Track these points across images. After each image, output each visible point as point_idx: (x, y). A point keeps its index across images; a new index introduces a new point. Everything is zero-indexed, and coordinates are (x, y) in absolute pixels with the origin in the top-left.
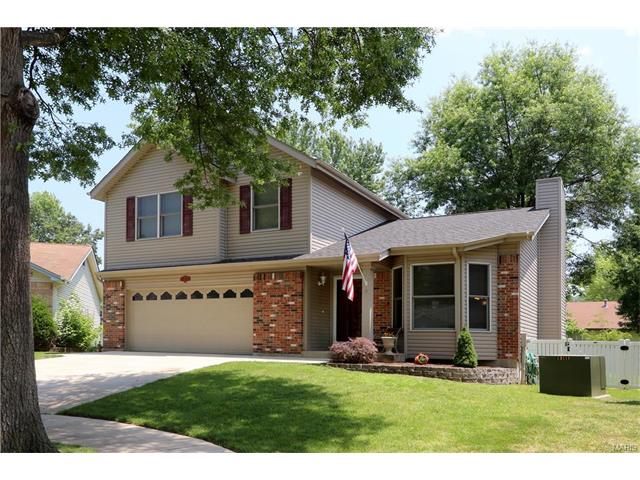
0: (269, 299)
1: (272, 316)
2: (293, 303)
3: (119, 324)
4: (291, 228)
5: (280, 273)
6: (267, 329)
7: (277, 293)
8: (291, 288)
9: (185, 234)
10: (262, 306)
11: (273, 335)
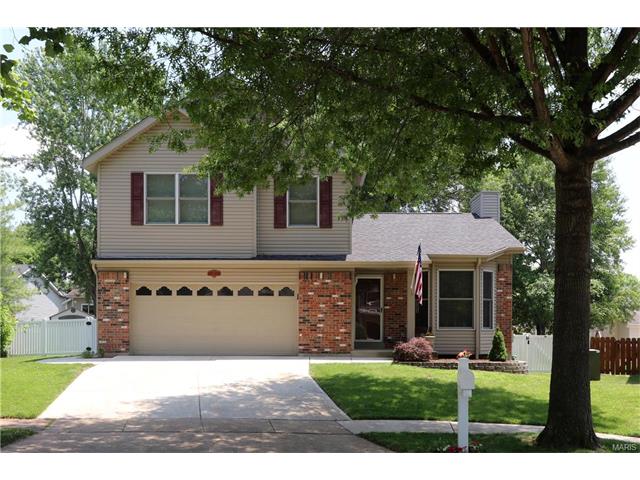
0: (317, 299)
1: (320, 316)
2: (342, 303)
3: (124, 323)
4: (331, 227)
5: (328, 273)
6: (314, 328)
7: (326, 293)
8: (339, 288)
9: (214, 223)
10: (309, 306)
11: (321, 335)
